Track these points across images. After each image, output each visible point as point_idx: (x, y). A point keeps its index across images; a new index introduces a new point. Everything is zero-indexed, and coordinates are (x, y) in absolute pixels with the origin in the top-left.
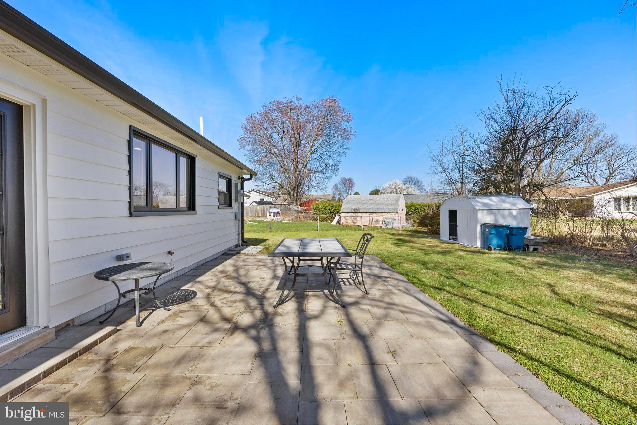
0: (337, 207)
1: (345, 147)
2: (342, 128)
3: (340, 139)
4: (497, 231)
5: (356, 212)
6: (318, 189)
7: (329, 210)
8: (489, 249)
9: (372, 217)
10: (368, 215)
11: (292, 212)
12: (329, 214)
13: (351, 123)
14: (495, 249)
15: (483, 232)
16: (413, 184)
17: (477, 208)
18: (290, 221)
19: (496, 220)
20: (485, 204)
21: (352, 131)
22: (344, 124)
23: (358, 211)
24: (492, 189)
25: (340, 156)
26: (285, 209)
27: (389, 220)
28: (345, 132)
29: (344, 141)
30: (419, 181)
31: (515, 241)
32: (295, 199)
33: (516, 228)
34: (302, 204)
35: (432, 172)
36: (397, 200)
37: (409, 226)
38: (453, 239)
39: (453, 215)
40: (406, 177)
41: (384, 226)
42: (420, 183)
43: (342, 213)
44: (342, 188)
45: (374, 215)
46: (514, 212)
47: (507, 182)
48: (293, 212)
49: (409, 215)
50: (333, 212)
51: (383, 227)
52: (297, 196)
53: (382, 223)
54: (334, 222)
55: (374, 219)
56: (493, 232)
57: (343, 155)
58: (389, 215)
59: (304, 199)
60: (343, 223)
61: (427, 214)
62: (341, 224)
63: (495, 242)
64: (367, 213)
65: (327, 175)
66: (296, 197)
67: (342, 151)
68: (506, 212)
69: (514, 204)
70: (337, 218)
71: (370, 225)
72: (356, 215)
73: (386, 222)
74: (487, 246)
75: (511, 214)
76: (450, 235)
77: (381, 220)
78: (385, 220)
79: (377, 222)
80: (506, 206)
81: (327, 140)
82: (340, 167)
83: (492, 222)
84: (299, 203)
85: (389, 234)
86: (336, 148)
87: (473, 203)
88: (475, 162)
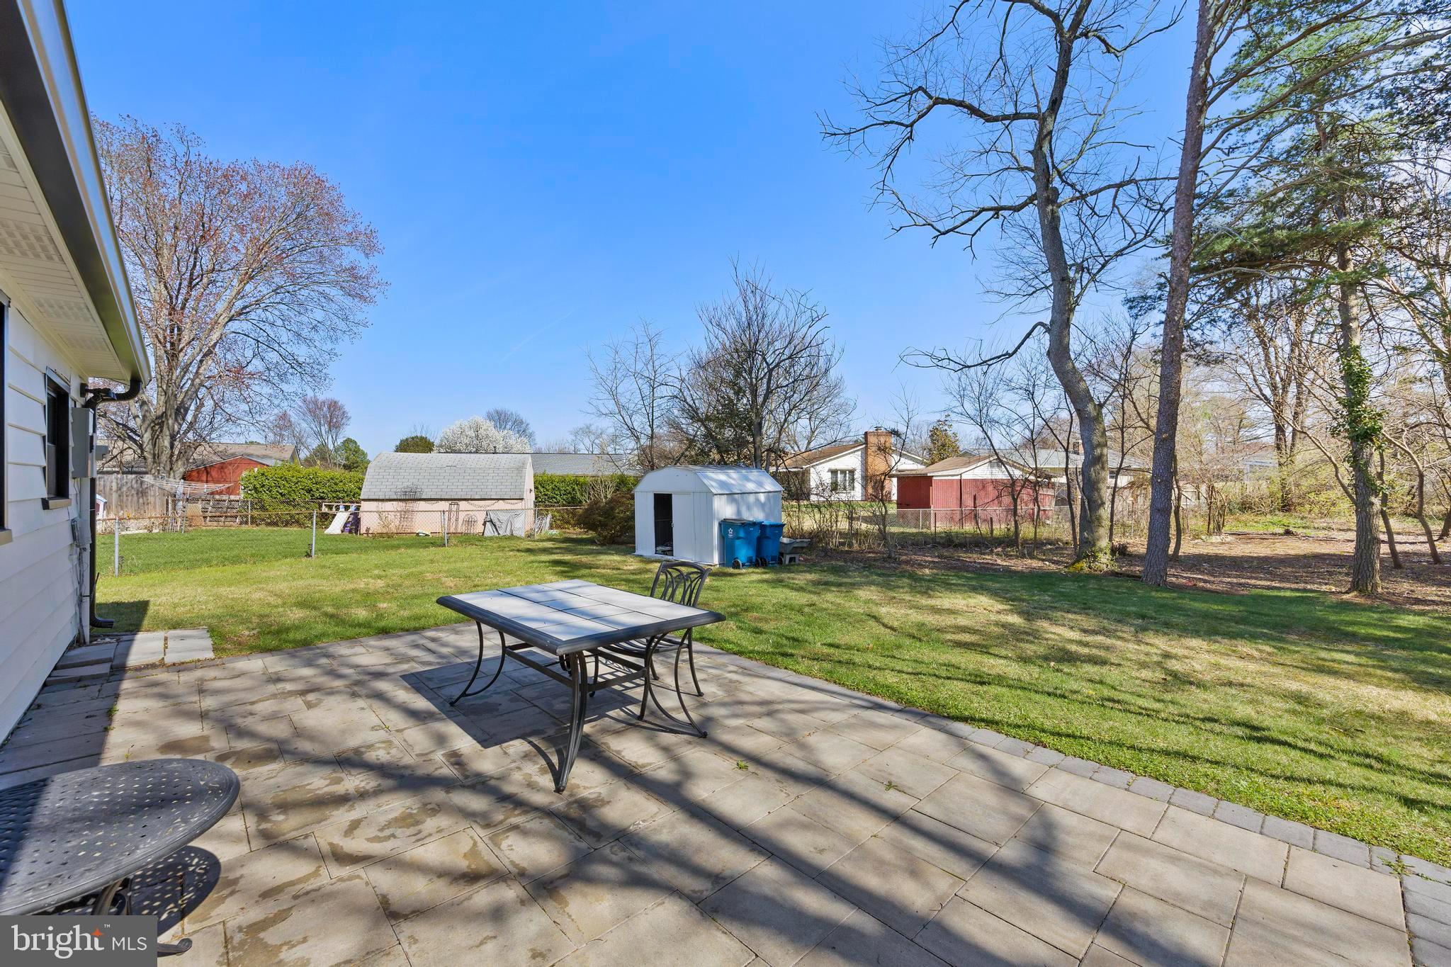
0: (336, 484)
1: (351, 317)
2: (346, 264)
3: (334, 292)
4: (747, 533)
5: (410, 497)
6: (252, 428)
7: (309, 491)
8: (736, 565)
9: (458, 511)
10: (444, 505)
11: (151, 499)
12: (306, 503)
13: (375, 260)
14: (743, 565)
15: (723, 537)
16: (508, 427)
17: (714, 491)
18: (155, 531)
19: (739, 512)
20: (722, 484)
21: (375, 279)
22: (351, 255)
23: (418, 496)
24: (715, 455)
25: (334, 340)
26: (119, 489)
27: (503, 517)
28: (356, 277)
29: (348, 301)
30: (522, 422)
31: (770, 550)
32: (164, 458)
33: (771, 526)
34: (194, 474)
35: (593, 410)
36: (520, 469)
37: (546, 527)
38: (664, 553)
39: (663, 504)
40: (492, 411)
41: (489, 531)
42: (524, 425)
43: (365, 500)
44: (304, 425)
45: (463, 505)
46: (762, 497)
47: (740, 443)
48: (154, 498)
49: (543, 502)
50: (322, 498)
51: (488, 534)
52: (172, 446)
53: (484, 524)
54: (336, 527)
55: (462, 516)
56: (742, 534)
57: (346, 338)
58: (501, 505)
59: (202, 454)
60: (368, 529)
61: (596, 503)
62: (363, 530)
63: (744, 553)
64: (441, 500)
65: (284, 386)
66: (168, 451)
67: (342, 325)
68: (751, 498)
69: (760, 484)
70: (341, 518)
71: (452, 530)
72: (411, 505)
73: (495, 520)
74: (729, 559)
75: (758, 500)
76: (657, 545)
77: (481, 517)
78: (493, 516)
79: (470, 522)
80: (751, 486)
81: (290, 289)
82: (332, 370)
83: (734, 517)
84: (180, 469)
85: (518, 550)
86: (319, 315)
87: (705, 481)
88: (685, 401)
